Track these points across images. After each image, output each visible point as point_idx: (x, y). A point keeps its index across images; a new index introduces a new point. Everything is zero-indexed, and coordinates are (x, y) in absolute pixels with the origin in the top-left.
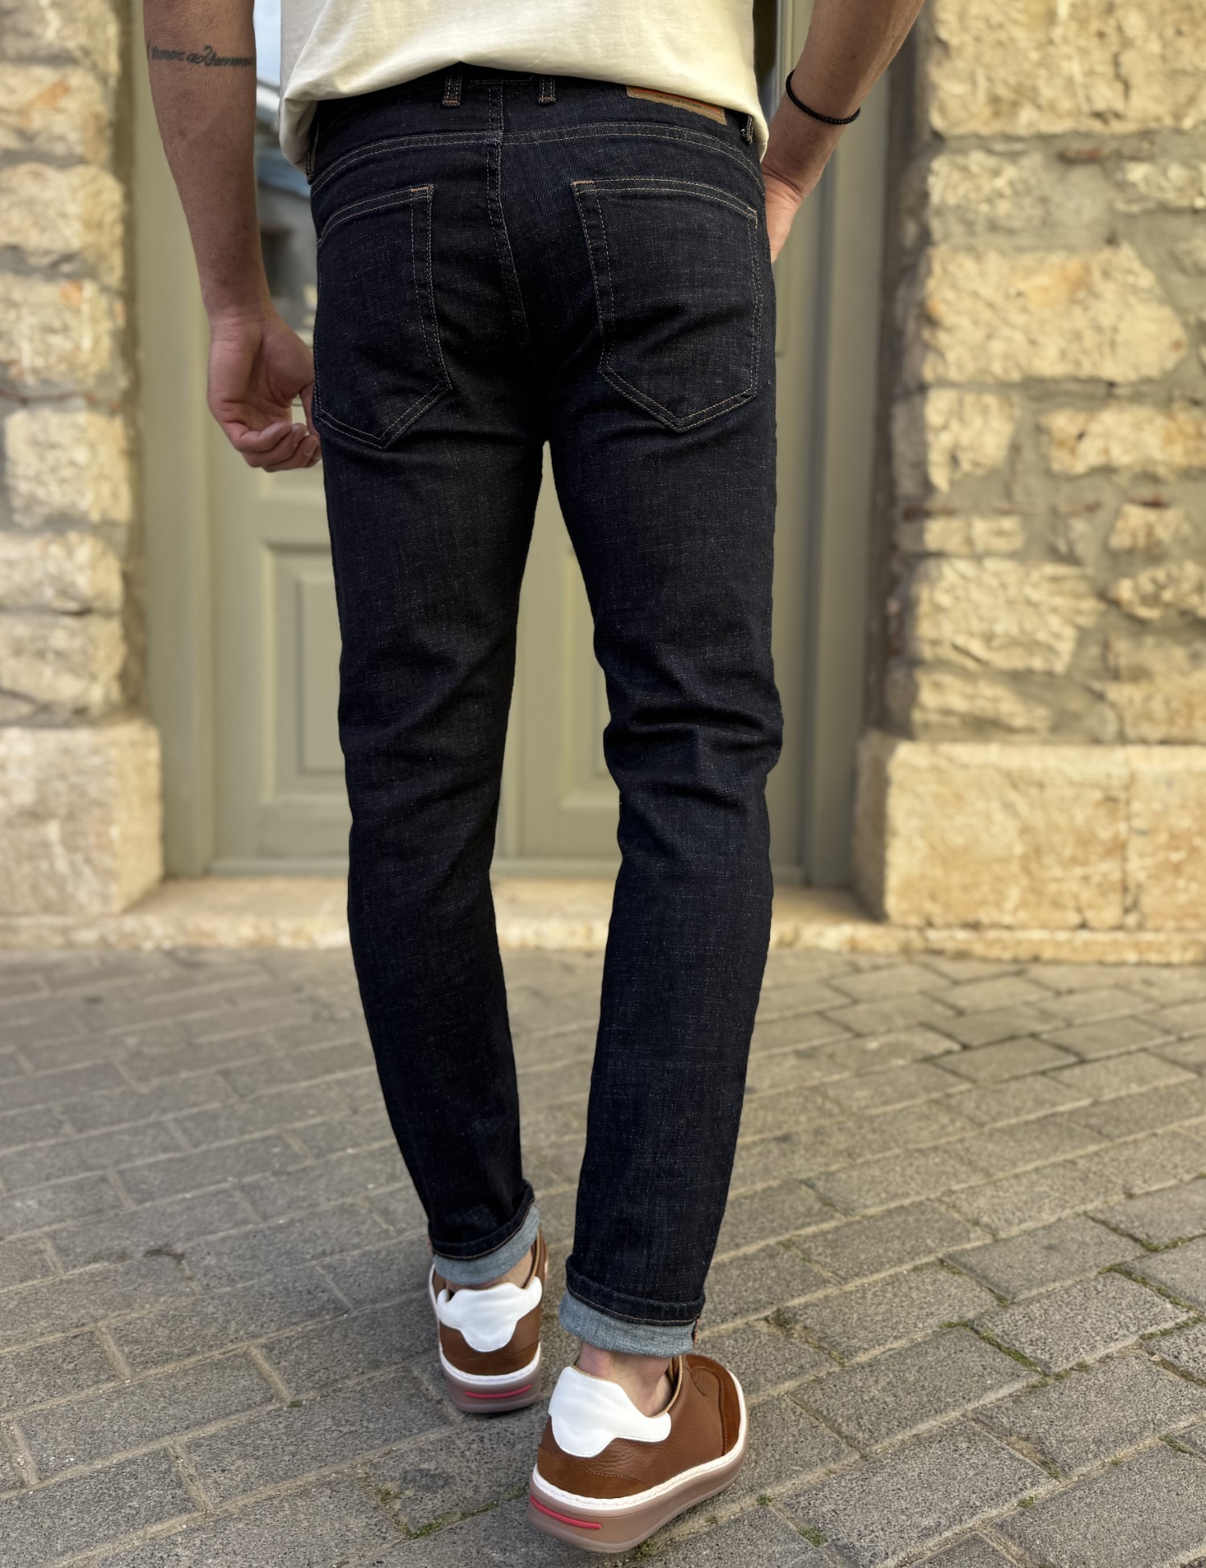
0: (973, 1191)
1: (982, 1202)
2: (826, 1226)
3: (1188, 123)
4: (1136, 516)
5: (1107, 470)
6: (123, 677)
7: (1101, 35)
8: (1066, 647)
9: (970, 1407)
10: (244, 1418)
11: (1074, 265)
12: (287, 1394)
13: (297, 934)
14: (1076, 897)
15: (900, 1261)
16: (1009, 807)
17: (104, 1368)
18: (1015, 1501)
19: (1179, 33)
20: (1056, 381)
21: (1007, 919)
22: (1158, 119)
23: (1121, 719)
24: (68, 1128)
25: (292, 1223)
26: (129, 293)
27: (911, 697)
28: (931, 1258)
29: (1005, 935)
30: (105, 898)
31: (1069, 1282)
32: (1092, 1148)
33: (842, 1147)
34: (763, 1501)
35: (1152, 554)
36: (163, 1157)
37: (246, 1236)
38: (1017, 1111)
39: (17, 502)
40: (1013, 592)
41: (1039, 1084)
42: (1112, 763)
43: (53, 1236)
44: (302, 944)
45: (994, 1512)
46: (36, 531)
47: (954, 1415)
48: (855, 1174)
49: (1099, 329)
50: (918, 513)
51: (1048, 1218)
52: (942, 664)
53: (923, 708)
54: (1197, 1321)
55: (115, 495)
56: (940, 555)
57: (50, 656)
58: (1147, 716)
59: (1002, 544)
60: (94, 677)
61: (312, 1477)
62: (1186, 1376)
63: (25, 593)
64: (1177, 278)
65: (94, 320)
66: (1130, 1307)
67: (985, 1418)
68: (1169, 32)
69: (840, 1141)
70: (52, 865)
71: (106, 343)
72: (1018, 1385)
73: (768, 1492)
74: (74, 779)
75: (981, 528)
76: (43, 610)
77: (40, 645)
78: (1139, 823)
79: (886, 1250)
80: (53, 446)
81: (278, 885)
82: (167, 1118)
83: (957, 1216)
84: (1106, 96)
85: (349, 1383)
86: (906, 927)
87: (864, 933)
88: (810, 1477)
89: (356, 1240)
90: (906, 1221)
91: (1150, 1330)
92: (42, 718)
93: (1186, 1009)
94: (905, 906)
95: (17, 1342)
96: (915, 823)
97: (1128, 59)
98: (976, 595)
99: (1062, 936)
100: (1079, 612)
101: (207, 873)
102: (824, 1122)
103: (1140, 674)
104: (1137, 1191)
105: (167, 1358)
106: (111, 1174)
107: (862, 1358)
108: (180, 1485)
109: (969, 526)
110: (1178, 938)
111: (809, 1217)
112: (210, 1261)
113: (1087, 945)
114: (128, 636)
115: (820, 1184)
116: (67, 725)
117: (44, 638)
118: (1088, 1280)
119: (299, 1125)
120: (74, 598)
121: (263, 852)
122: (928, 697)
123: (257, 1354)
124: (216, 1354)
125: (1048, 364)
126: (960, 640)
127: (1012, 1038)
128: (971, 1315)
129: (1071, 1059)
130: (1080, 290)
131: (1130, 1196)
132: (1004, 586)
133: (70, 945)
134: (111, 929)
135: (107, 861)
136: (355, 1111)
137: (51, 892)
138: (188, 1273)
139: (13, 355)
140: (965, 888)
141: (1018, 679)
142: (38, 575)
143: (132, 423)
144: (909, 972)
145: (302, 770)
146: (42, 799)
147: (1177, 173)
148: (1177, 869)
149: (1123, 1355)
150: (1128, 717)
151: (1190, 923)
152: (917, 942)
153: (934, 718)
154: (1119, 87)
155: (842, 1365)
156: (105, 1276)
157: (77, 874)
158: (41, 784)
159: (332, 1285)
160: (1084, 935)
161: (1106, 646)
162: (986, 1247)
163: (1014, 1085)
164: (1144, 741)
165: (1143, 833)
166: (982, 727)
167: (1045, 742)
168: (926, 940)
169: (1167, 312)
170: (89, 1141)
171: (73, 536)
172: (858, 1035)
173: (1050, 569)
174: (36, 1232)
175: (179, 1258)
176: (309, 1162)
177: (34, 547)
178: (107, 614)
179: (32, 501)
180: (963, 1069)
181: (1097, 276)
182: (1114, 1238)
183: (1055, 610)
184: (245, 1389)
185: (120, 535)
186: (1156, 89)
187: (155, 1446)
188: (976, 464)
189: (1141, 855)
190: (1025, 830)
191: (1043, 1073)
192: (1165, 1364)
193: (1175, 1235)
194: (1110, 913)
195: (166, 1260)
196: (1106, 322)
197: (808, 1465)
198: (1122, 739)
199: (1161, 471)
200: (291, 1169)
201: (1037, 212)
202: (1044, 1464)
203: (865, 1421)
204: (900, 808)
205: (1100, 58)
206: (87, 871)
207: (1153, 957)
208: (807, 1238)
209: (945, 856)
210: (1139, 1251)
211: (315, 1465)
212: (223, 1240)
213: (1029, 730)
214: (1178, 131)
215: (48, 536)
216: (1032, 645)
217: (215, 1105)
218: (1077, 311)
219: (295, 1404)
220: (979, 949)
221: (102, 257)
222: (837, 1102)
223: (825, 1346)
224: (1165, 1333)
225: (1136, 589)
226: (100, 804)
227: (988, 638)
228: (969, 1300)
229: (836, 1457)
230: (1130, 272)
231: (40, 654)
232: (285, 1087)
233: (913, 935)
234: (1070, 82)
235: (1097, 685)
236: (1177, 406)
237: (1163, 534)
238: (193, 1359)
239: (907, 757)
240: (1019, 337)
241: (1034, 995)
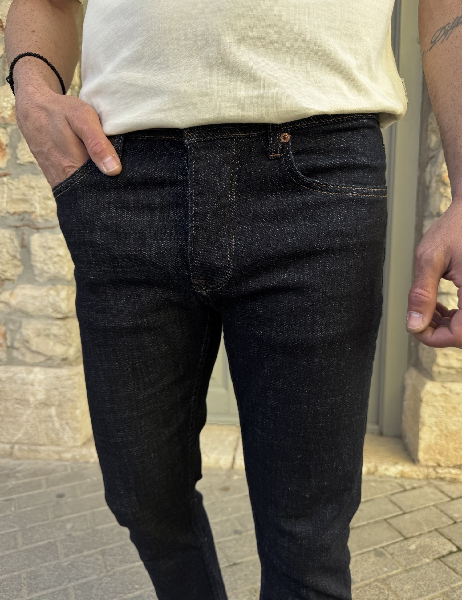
27: (433, 361)
30: (75, 440)
39: (37, 272)
46: (44, 284)
53: (438, 365)
57: (52, 337)
60: (70, 345)
63: (41, 310)
70: (53, 425)
74: (60, 390)
76: (48, 317)
77: (47, 332)
80: (50, 248)
86: (427, 467)
87: (407, 468)
92: (49, 362)
94: (427, 457)
96: (433, 420)
116: (59, 366)
117: (49, 329)
120: (60, 312)
133: (61, 459)
134: (77, 453)
135: (75, 424)
137: (53, 436)
139: (33, 210)
140: (456, 450)
142: (45, 303)
144: (428, 490)
146: (49, 398)
152: (433, 474)
153: (444, 370)
157: (64, 429)
158: (48, 391)
168: (437, 473)
171: (59, 286)
172: (406, 539)
177: (43, 291)
179: (42, 272)
204: (426, 412)
206: (67, 428)
209: (447, 435)
215: (50, 286)
226: (72, 401)
231: (48, 336)
233: (431, 470)
239: (431, 388)
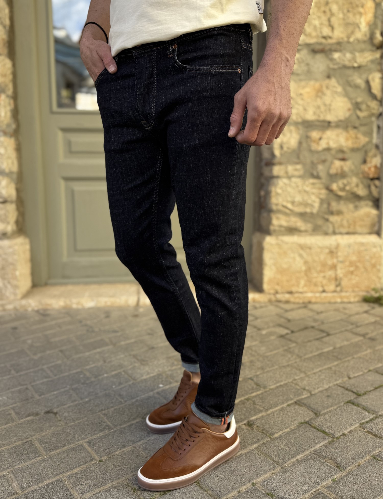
0: (302, 379)
1: (305, 382)
2: (259, 393)
3: (352, 40)
4: (338, 163)
5: (328, 149)
6: (17, 222)
7: (324, 12)
8: (317, 205)
9: (312, 450)
10: (85, 466)
11: (317, 85)
12: (97, 457)
13: (78, 303)
14: (321, 282)
15: (283, 403)
16: (301, 256)
17: (36, 453)
18: (330, 480)
19: (348, 11)
20: (312, 121)
21: (301, 290)
22: (342, 38)
23: (334, 227)
24: (13, 372)
25: (90, 400)
26: (15, 97)
27: (269, 222)
28: (292, 402)
29: (300, 295)
30: (15, 294)
31: (335, 407)
32: (336, 363)
33: (259, 366)
34: (253, 484)
35: (342, 175)
36: (45, 380)
37: (76, 405)
38: (311, 352)
40: (300, 188)
41: (317, 343)
42: (331, 241)
43: (13, 409)
44: (80, 307)
45: (325, 484)
47: (307, 452)
48: (265, 375)
49: (325, 105)
50: (270, 163)
51: (326, 386)
52: (279, 211)
53: (273, 225)
54: (376, 418)
55: (13, 163)
56: (278, 177)
58: (342, 226)
59: (297, 173)
60: (8, 223)
61: (110, 485)
62: (376, 435)
64: (349, 89)
65: (5, 107)
66: (355, 414)
67: (317, 453)
68: (345, 11)
69: (258, 364)
71: (9, 114)
72: (326, 442)
73: (255, 481)
74: (4, 256)
75: (290, 168)
78: (341, 259)
79: (278, 400)
81: (70, 288)
82: (45, 367)
83: (298, 387)
84: (326, 31)
85: (117, 453)
86: (270, 294)
87: (257, 296)
88: (267, 476)
89: (112, 405)
90: (283, 390)
91: (363, 421)
93: (357, 317)
94: (269, 287)
95: (7, 445)
96: (272, 261)
97: (333, 20)
98: (289, 189)
99: (318, 295)
100: (320, 194)
101: (46, 284)
102: (253, 358)
103: (339, 213)
104: (351, 376)
105: (56, 448)
106: (29, 387)
107: (276, 435)
108: (68, 490)
109: (286, 168)
110: (353, 294)
111: (253, 390)
112: (66, 414)
113: (325, 297)
114: (18, 209)
115: (255, 379)
118: (341, 406)
119: (88, 367)
120: (1, 198)
121: (64, 277)
122: (275, 222)
123: (86, 445)
124: (73, 445)
125: (310, 116)
126: (285, 204)
127: (306, 328)
128: (307, 419)
129: (325, 334)
130: (319, 93)
131: (350, 378)
132: (297, 186)
133: (4, 310)
134: (17, 304)
135: (15, 282)
136: (105, 362)
138: (59, 419)
140: (288, 281)
141: (302, 215)
143: (17, 139)
144: (271, 308)
145: (76, 250)
147: (348, 55)
148: (352, 273)
149: (355, 430)
150: (336, 226)
151: (356, 289)
152: (273, 298)
153: (277, 228)
154: (330, 28)
155: (271, 438)
156: (32, 421)
157: (6, 287)
159: (106, 420)
160: (324, 295)
161: (329, 204)
162: (308, 397)
163: (309, 344)
164: (341, 233)
165: (342, 262)
166: (292, 231)
167: (311, 235)
168: (276, 298)
169: (346, 99)
170: (20, 376)
172: (259, 329)
173: (312, 181)
174: (8, 408)
175: (56, 414)
176: (93, 379)
178: (12, 202)
180: (293, 339)
181: (324, 89)
182: (347, 392)
183: (313, 194)
184: (84, 457)
185: (15, 176)
186: (341, 29)
187: (58, 478)
188: (288, 148)
189: (341, 269)
190: (306, 262)
191: (317, 339)
192: (368, 432)
193: (365, 390)
194: (332, 287)
195: (51, 415)
196: (328, 102)
197: (265, 472)
198: (334, 233)
199: (345, 149)
200: (88, 382)
201: (305, 68)
202: (337, 467)
203: (281, 456)
204: (267, 257)
205: (324, 19)
206: (9, 286)
207: (345, 300)
208: (254, 397)
209: (281, 271)
210: (355, 396)
211: (110, 481)
212: (69, 407)
213: (306, 231)
214: (348, 42)
216: (306, 205)
217: (59, 362)
218: (318, 100)
219: (100, 461)
220: (292, 300)
221: (6, 86)
222: (256, 351)
223: (264, 432)
224: (367, 422)
225: (338, 186)
226: (12, 264)
227: (293, 203)
228: (307, 415)
229: (274, 468)
230: (334, 87)
232: (81, 355)
233: (272, 296)
234: (315, 27)
235: (326, 216)
236: (350, 129)
237: (346, 169)
238: (65, 448)
239: (269, 241)
240: (301, 108)
241: (311, 314)
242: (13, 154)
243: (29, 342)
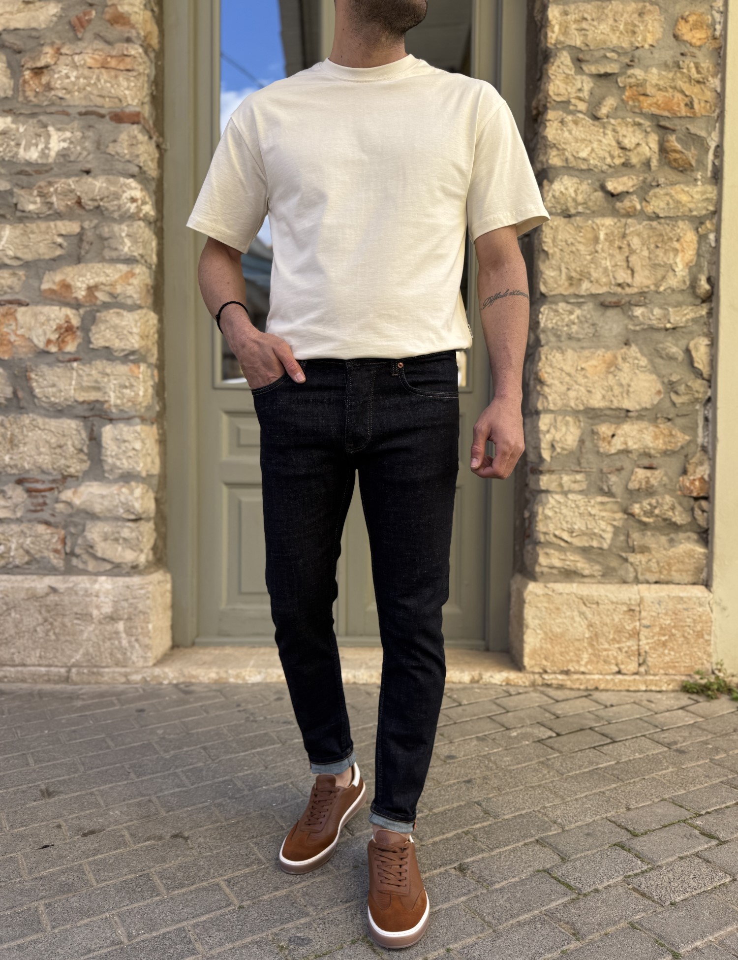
0: (555, 807)
1: (559, 812)
2: (485, 824)
3: (662, 289)
4: (641, 473)
5: (626, 452)
6: (155, 549)
7: (620, 248)
8: (608, 536)
9: (544, 909)
10: (218, 913)
11: (609, 355)
12: (236, 902)
13: (237, 676)
14: (615, 658)
15: (518, 841)
16: (582, 614)
17: (154, 891)
18: (559, 951)
19: (657, 247)
20: (600, 409)
21: (582, 669)
22: (648, 287)
23: (636, 571)
24: (132, 775)
25: (238, 822)
26: (161, 365)
27: (535, 561)
28: (533, 839)
29: (582, 677)
30: (145, 659)
31: (595, 851)
32: (614, 786)
33: (495, 785)
34: (448, 950)
35: (649, 491)
36: (177, 790)
37: (217, 829)
38: (580, 767)
39: (106, 468)
40: (582, 510)
41: (591, 754)
42: (630, 593)
43: (128, 828)
44: (240, 682)
45: (550, 956)
46: (115, 481)
47: (536, 912)
48: (500, 798)
49: (621, 385)
50: (537, 472)
51: (589, 820)
52: (549, 544)
53: (540, 565)
54: (651, 869)
55: (153, 462)
56: (547, 492)
57: (121, 541)
58: (649, 570)
59: (576, 487)
60: (142, 551)
61: (249, 939)
62: (643, 895)
63: (110, 511)
64: (658, 361)
65: (145, 381)
66: (621, 863)
67: (550, 914)
68: (652, 246)
69: (495, 782)
70: (120, 642)
71: (150, 391)
72: (566, 899)
73: (451, 946)
74: (131, 601)
75: (566, 479)
76: (118, 519)
77: (117, 535)
78: (644, 622)
79: (512, 835)
80: (125, 441)
81: (228, 650)
82: (179, 770)
83: (546, 819)
84: (623, 276)
85: (265, 897)
86: (533, 673)
87: (514, 676)
88: (470, 940)
89: (268, 831)
90: (522, 821)
91: (629, 873)
92: (116, 570)
93: (667, 714)
94: (533, 662)
95: (115, 878)
96: (537, 622)
97: (633, 259)
98: (564, 511)
99: (609, 677)
100: (615, 520)
101: (193, 644)
102: (488, 773)
103: (644, 549)
104: (632, 807)
105: (182, 886)
106: (154, 798)
107: (497, 886)
108: (191, 943)
109: (561, 478)
110: (665, 679)
111: (478, 819)
112: (201, 840)
113: (621, 681)
114: (157, 529)
115: (484, 804)
116: (128, 574)
117: (118, 533)
118: (604, 850)
119: (241, 774)
120: (133, 513)
121: (221, 634)
122: (542, 560)
123: (223, 885)
124: (205, 884)
125: (597, 402)
126: (557, 533)
127: (582, 730)
128: (548, 866)
129: (609, 741)
130: (612, 367)
131: (629, 809)
132: (578, 507)
133: (128, 682)
134: (148, 674)
135: (147, 641)
136: (266, 768)
137: (119, 656)
138: (191, 846)
139: (107, 398)
140: (561, 654)
141: (585, 551)
142: (116, 502)
143: (161, 427)
144: (534, 695)
145: (240, 593)
146: (116, 610)
147: (657, 311)
148: (664, 644)
149: (615, 885)
150: (639, 570)
151: (671, 671)
152: (539, 681)
153: (546, 570)
154: (629, 272)
155: (488, 889)
156: (152, 847)
157: (132, 647)
158: (115, 602)
159: (257, 852)
160: (620, 677)
161: (628, 536)
162: (558, 834)
163: (579, 754)
164: (648, 582)
165: (647, 627)
166: (569, 575)
167: (600, 583)
168: (544, 679)
169: (654, 377)
170: (142, 782)
171: (133, 484)
172: (508, 729)
173: (600, 499)
174: (120, 826)
175: (186, 839)
176: (246, 792)
177: (114, 489)
178: (148, 520)
179: (114, 467)
180: (556, 746)
181: (620, 359)
182: (618, 829)
183: (603, 518)
184: (218, 900)
185: (155, 481)
186: (647, 273)
187: (179, 925)
188: (563, 449)
189: (647, 638)
190: (590, 625)
191: (594, 748)
192: (634, 889)
193: (647, 828)
194: (633, 666)
195: (181, 840)
196: (624, 382)
197: (469, 935)
198: (637, 581)
199: (652, 452)
200: (237, 796)
201: (591, 330)
202: (574, 934)
203: (496, 915)
204: (530, 615)
205: (620, 258)
206: (137, 646)
207: (654, 688)
208: (477, 830)
209: (552, 638)
210: (629, 836)
211: (250, 934)
212: (206, 830)
213: (592, 576)
214: (657, 292)
215: (122, 483)
216: (592, 535)
217: (201, 764)
218: (610, 376)
219: (240, 907)
220: (569, 684)
221: (148, 351)
222: (495, 763)
223: (480, 881)
224: (636, 875)
225: (641, 508)
226: (144, 613)
227: (571, 532)
228: (548, 859)
229: (482, 931)
230: (636, 358)
231: (116, 540)
232: (233, 756)
233: (537, 676)
234: (606, 269)
235: (624, 555)
236: (659, 421)
237: (653, 482)
238: (194, 886)
239: (532, 587)
240: (583, 389)
241: (593, 707)
242: (153, 448)
243: (160, 732)
